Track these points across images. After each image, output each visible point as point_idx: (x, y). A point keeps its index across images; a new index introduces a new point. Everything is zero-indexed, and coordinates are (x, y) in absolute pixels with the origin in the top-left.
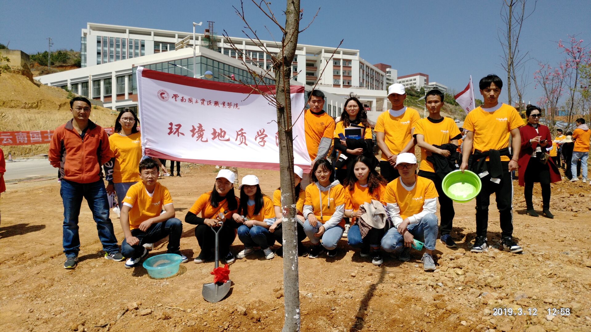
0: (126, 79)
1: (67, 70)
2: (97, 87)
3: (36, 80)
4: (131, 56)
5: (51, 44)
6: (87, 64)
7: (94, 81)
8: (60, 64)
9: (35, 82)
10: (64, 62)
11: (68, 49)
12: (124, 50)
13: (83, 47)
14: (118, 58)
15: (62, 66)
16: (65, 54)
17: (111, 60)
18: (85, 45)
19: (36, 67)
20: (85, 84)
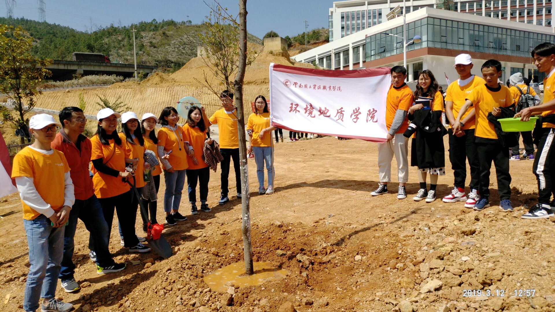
0: (361, 49)
1: (320, 46)
2: (338, 59)
3: (292, 59)
4: (369, 26)
5: (307, 26)
6: (334, 39)
7: (335, 54)
8: (314, 42)
9: (291, 61)
10: (317, 39)
11: (320, 28)
12: (364, 21)
13: (330, 24)
14: (358, 29)
15: (315, 43)
16: (318, 33)
17: (353, 32)
18: (332, 21)
19: (296, 47)
20: (329, 57)
